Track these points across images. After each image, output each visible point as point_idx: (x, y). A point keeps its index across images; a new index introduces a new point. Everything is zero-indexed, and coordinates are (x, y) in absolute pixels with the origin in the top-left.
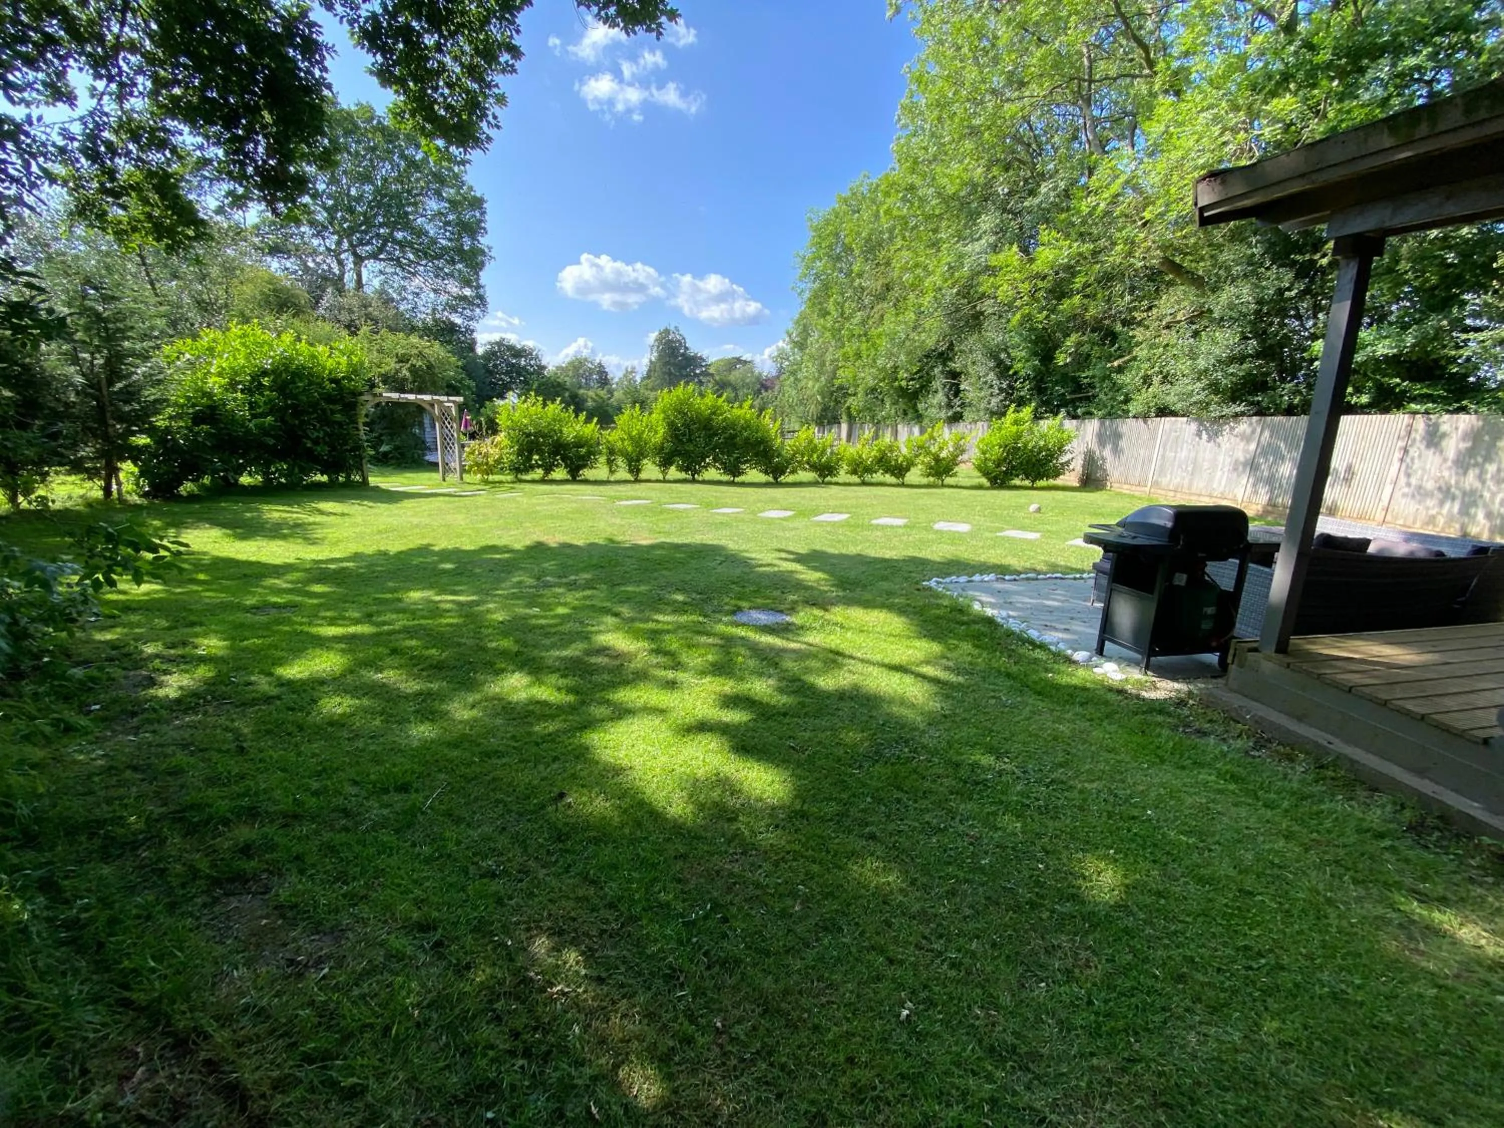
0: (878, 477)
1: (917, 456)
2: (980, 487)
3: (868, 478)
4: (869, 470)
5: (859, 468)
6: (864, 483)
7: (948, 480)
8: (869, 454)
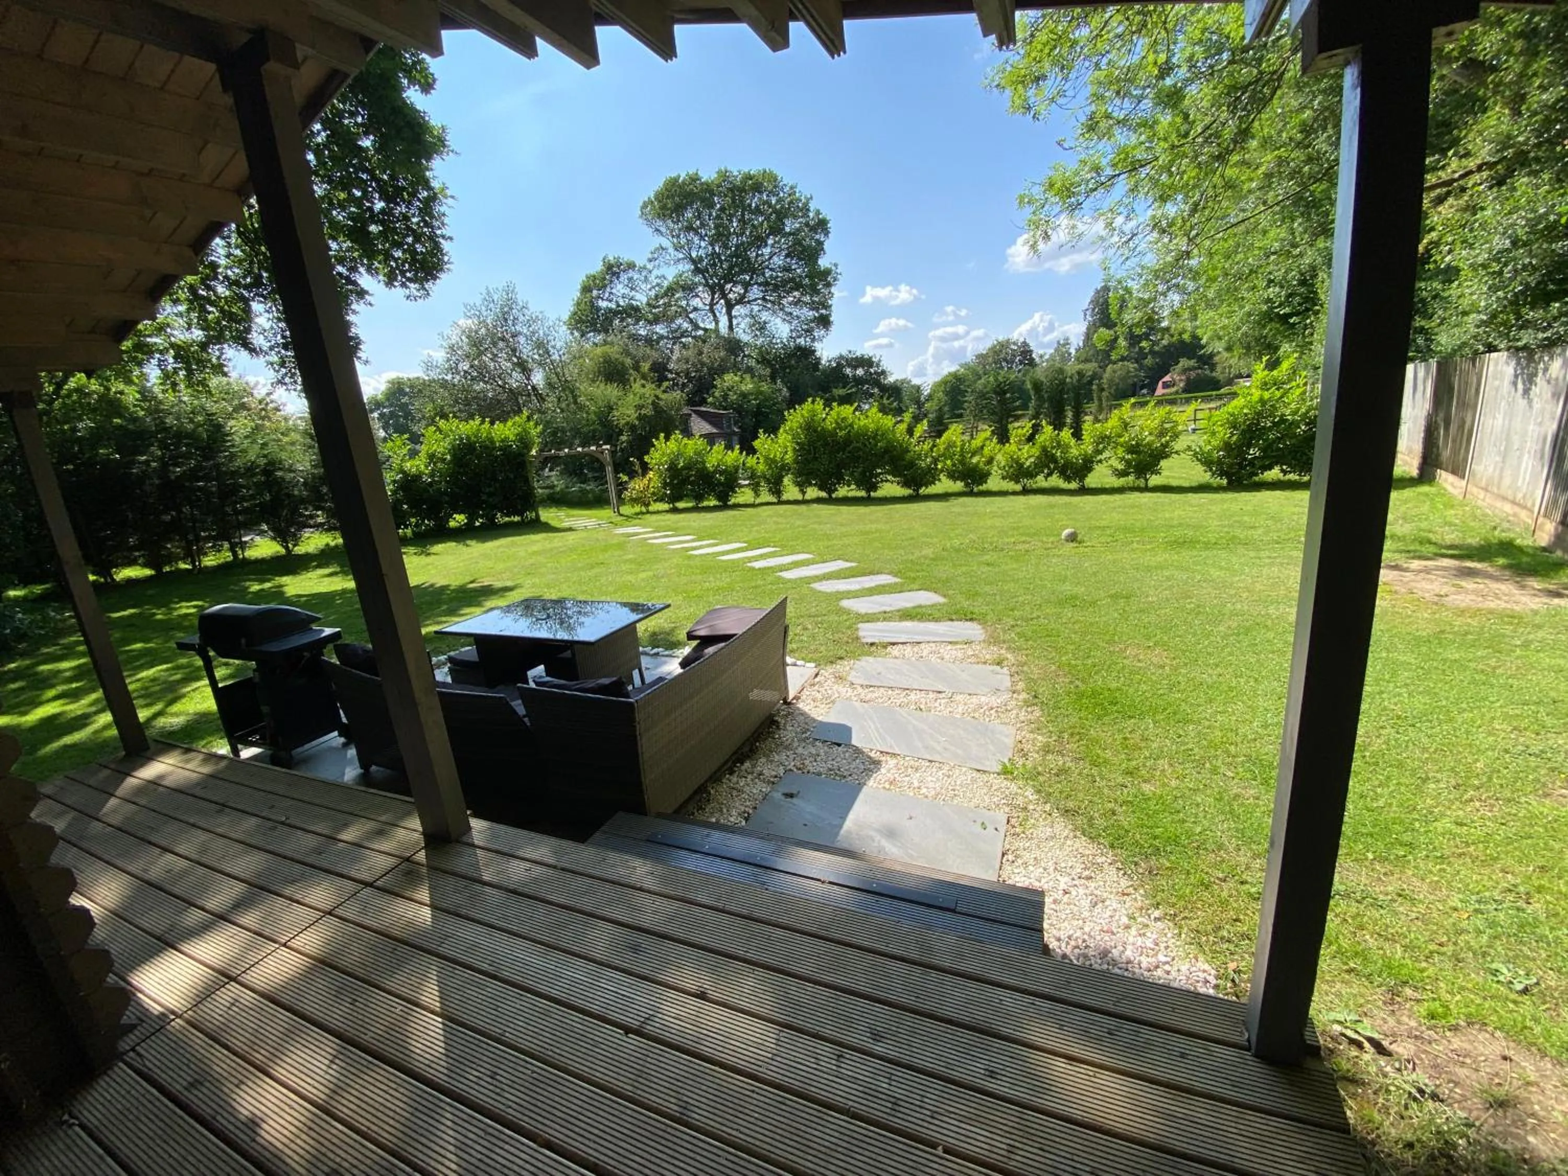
0: (1041, 481)
1: (1099, 452)
2: (1203, 488)
3: (1030, 483)
4: (1031, 474)
5: (1018, 472)
6: (1026, 491)
7: (1154, 480)
8: (1028, 455)
